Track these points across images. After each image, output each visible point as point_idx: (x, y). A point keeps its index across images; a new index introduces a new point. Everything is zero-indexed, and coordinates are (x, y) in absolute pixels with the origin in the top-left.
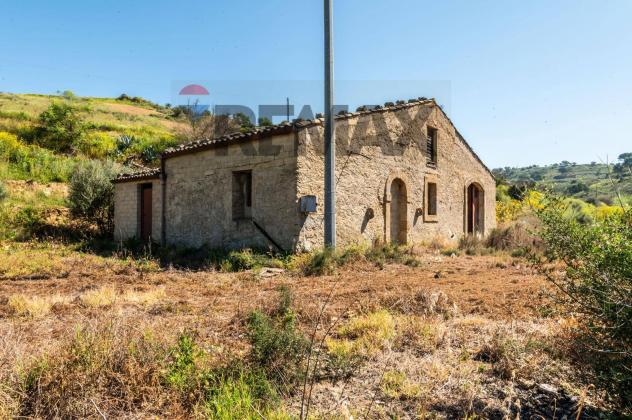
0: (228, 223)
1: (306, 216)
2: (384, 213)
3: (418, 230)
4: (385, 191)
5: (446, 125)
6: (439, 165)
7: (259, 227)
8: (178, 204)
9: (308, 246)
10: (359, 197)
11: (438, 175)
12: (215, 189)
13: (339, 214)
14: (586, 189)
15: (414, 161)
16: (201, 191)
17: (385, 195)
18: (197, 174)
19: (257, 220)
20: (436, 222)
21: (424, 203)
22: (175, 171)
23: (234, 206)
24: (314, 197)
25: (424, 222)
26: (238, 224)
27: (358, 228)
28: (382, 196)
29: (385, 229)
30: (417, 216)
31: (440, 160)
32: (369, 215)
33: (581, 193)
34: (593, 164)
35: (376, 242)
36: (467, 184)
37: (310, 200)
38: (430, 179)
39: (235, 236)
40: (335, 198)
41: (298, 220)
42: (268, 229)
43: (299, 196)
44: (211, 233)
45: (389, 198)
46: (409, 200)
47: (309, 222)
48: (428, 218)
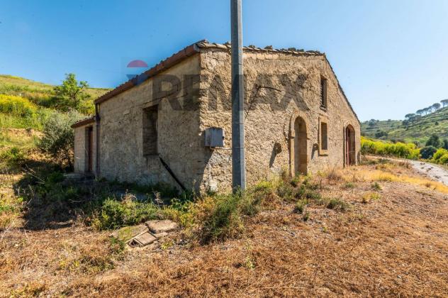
0: (140, 160)
1: (211, 151)
2: (289, 149)
3: (315, 163)
4: (290, 127)
5: (333, 77)
6: (328, 109)
7: (164, 164)
8: (106, 142)
9: (214, 185)
10: (267, 132)
11: (328, 117)
12: (130, 127)
13: (248, 149)
14: (386, 135)
15: (312, 103)
16: (121, 129)
17: (290, 132)
18: (118, 115)
19: (163, 156)
20: (327, 155)
21: (318, 140)
22: (105, 114)
23: (144, 142)
24: (220, 130)
25: (319, 155)
26: (147, 160)
27: (266, 163)
28: (287, 133)
29: (290, 162)
30: (313, 151)
31: (329, 105)
32: (277, 149)
33: (383, 137)
34: (389, 121)
35: (283, 175)
36: (345, 125)
37: (215, 133)
38: (323, 120)
39: (145, 172)
40: (244, 133)
41: (202, 156)
42: (172, 166)
43: (202, 128)
44: (128, 168)
45: (293, 135)
46: (308, 137)
47: (215, 158)
48: (322, 152)
